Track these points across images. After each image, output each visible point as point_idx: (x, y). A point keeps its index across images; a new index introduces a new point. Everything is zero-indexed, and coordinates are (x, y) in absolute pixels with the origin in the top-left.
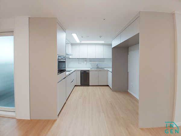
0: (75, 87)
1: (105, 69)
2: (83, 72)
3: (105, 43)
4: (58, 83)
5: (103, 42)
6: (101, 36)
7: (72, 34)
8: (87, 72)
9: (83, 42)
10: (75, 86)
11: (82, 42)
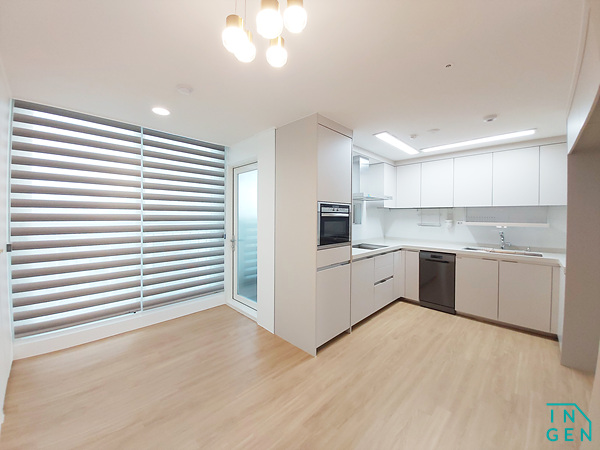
0: (401, 302)
2: (429, 256)
3: (538, 137)
4: (319, 269)
5: (529, 133)
7: (377, 135)
8: (445, 258)
10: (401, 299)
11: (425, 151)
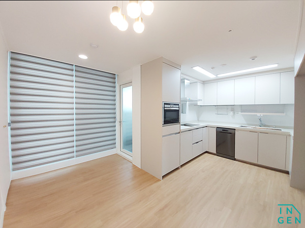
0: (207, 154)
1: (283, 130)
2: (221, 130)
3: (279, 68)
4: (163, 136)
5: (276, 66)
6: (256, 57)
7: (194, 68)
8: (230, 131)
9: (220, 76)
10: (206, 152)
